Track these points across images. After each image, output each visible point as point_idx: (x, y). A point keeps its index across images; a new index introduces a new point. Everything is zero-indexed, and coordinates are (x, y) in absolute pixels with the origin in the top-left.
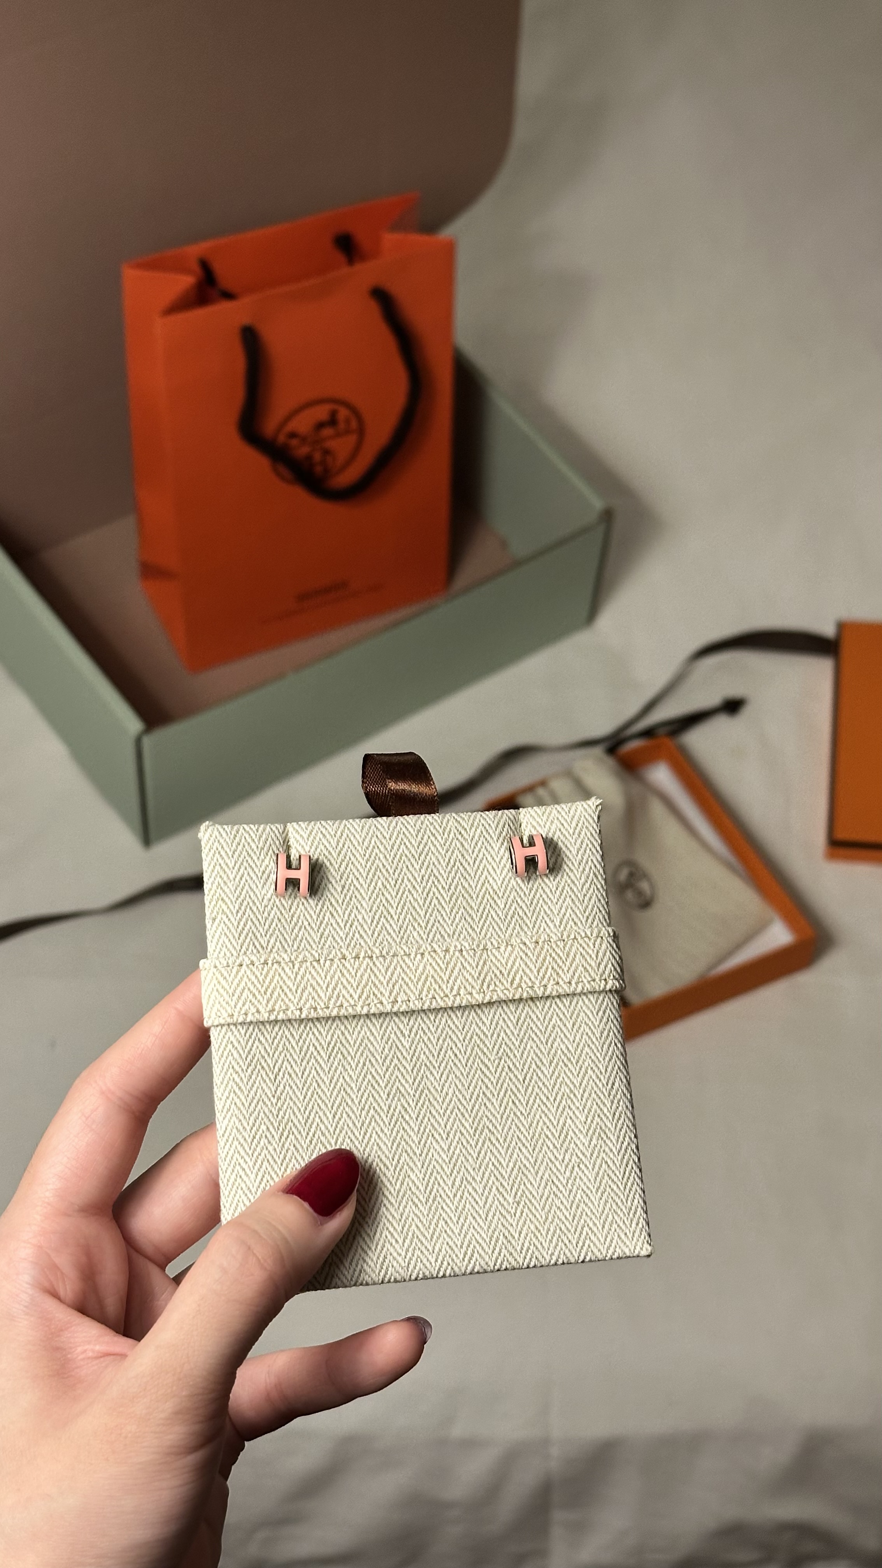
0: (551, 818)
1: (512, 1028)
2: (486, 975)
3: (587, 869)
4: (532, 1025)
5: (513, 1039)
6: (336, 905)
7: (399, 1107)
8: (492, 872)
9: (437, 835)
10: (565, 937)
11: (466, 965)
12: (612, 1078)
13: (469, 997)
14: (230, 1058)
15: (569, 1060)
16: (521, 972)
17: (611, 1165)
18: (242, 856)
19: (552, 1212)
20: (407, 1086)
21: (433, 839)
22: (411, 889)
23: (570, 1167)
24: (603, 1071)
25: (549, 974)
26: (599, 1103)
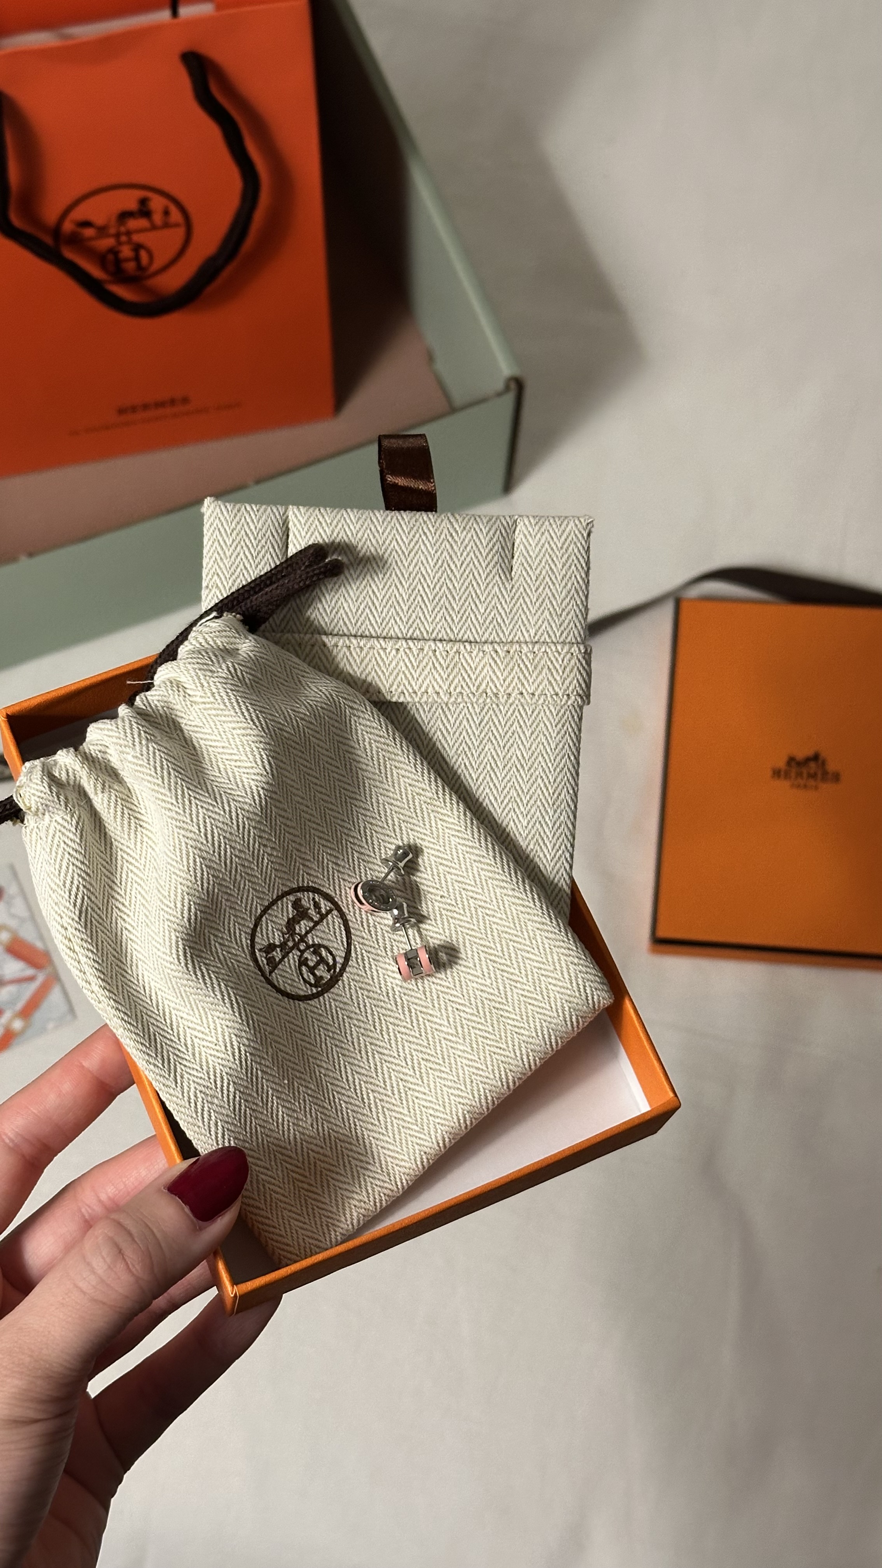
2: (455, 677)
3: (569, 585)
4: (493, 728)
5: (474, 740)
8: (477, 577)
9: (428, 534)
10: (536, 649)
11: (437, 665)
12: (560, 789)
15: (522, 766)
16: (488, 678)
18: (240, 536)
21: (424, 538)
22: (398, 584)
24: (552, 781)
25: (514, 684)
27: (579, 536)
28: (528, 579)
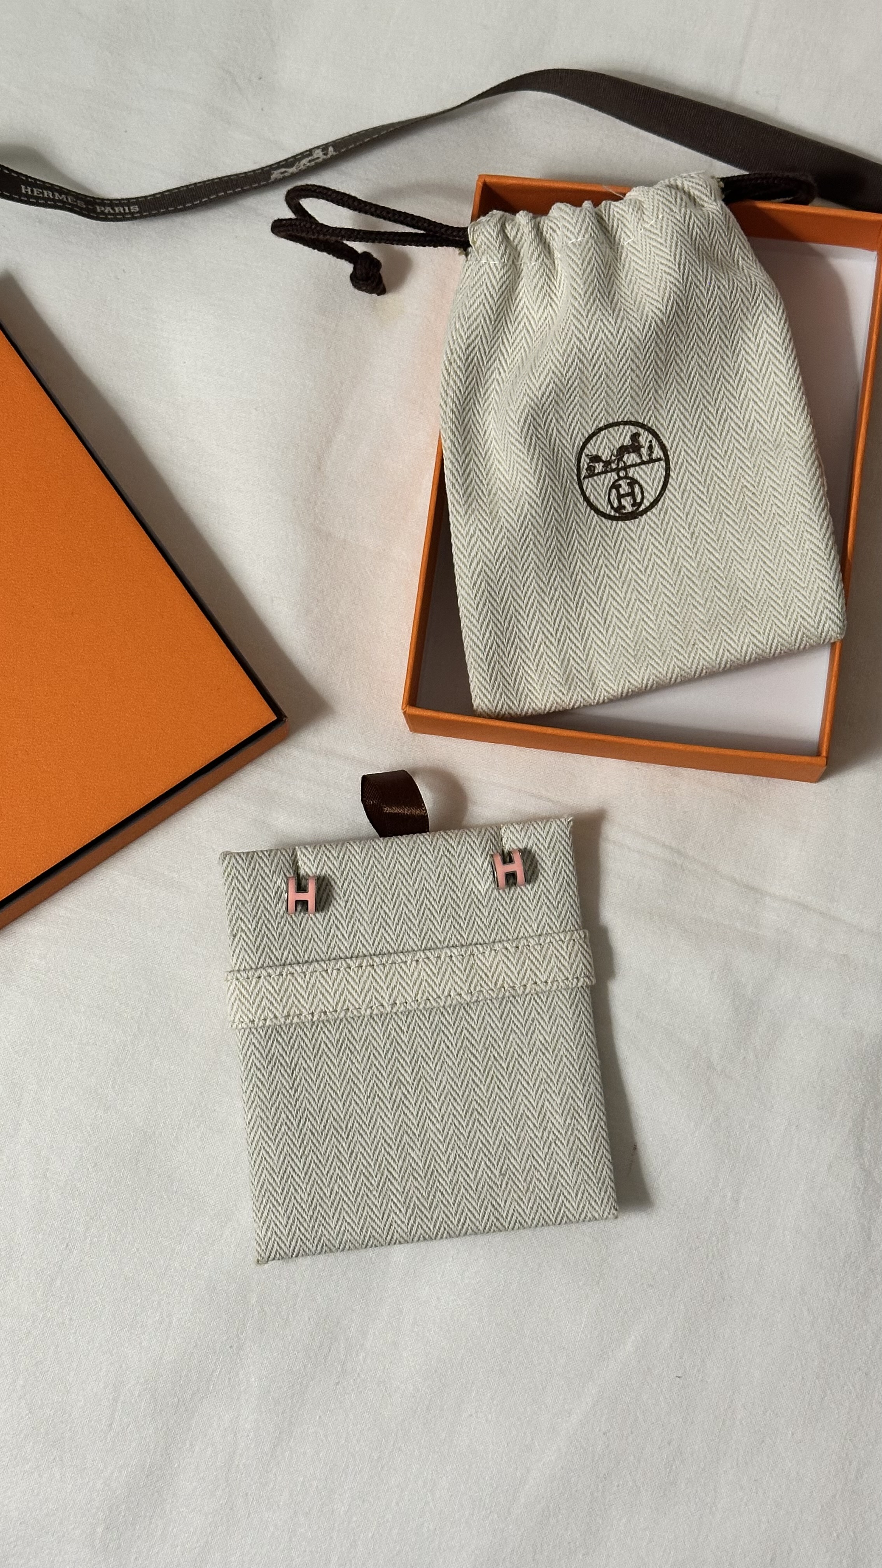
0: (529, 834)
1: (497, 1022)
2: (473, 977)
3: (561, 879)
4: (513, 1018)
5: (498, 1032)
6: (340, 919)
7: (400, 1093)
8: (477, 884)
9: (427, 853)
10: (541, 941)
11: (455, 969)
12: (584, 1065)
13: (458, 997)
14: (253, 1057)
15: (547, 1049)
16: (503, 974)
17: (583, 1141)
18: (257, 880)
19: (533, 1183)
20: (406, 1075)
21: (424, 857)
22: (406, 902)
23: (548, 1144)
24: (576, 1058)
25: (528, 975)
26: (573, 1086)
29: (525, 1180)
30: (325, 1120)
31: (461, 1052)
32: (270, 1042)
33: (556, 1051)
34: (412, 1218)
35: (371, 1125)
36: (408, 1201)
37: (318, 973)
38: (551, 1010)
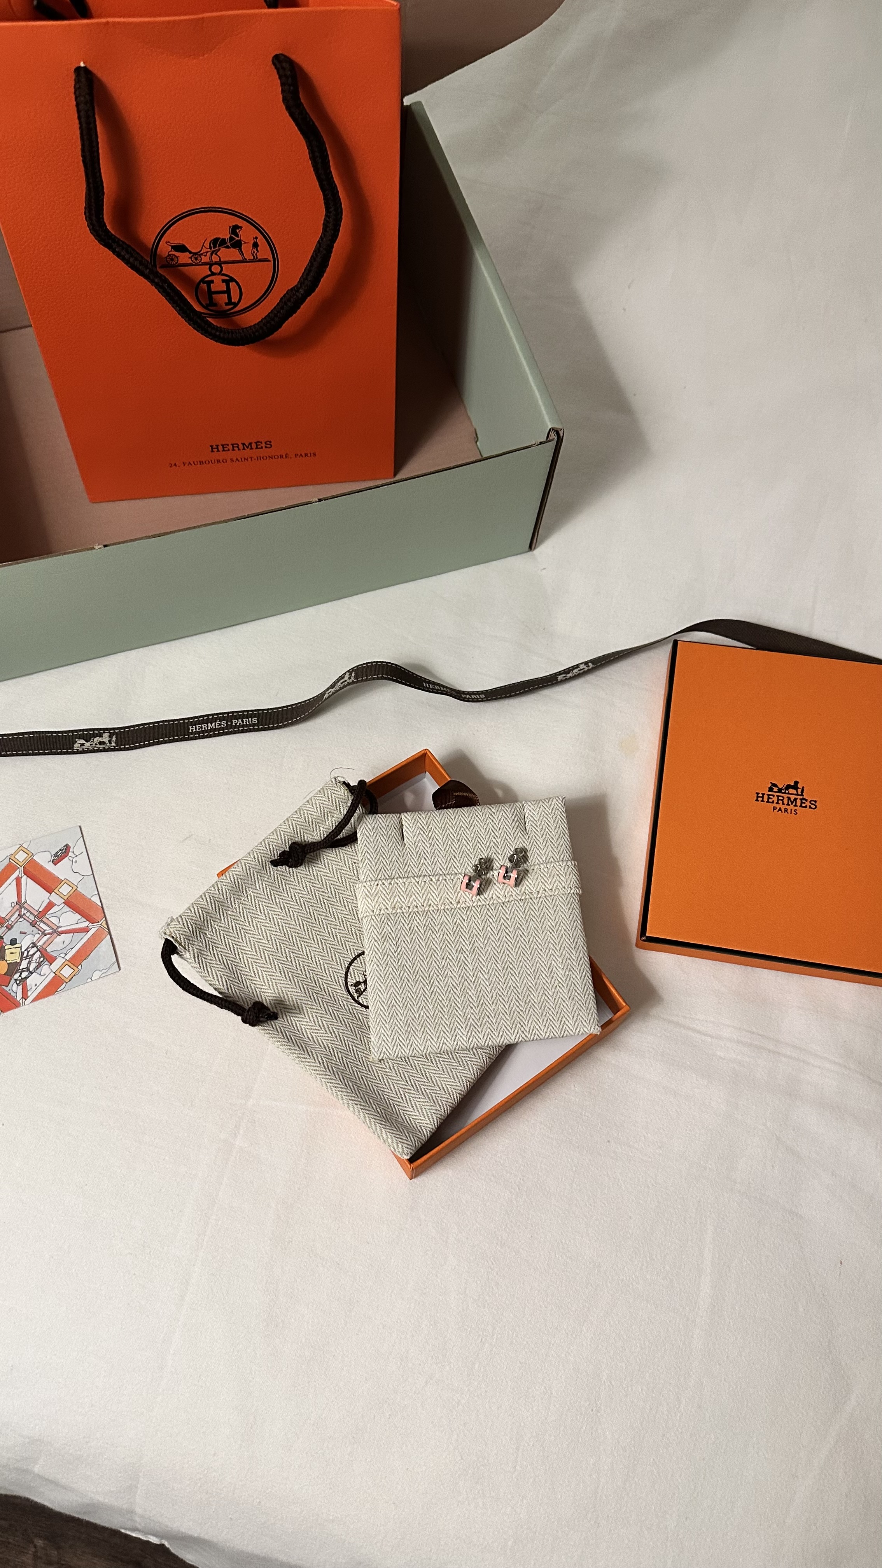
0: (540, 806)
1: (521, 914)
3: (560, 832)
4: (532, 913)
5: (522, 921)
7: (462, 956)
8: (509, 834)
9: (479, 816)
10: (548, 866)
12: (576, 940)
13: (498, 899)
15: (553, 930)
17: (577, 985)
18: (377, 829)
19: (545, 1010)
20: (466, 947)
21: (477, 819)
22: (466, 844)
23: (554, 986)
27: (560, 805)
28: (536, 831)
29: (541, 1008)
30: (416, 972)
31: (500, 932)
32: (383, 925)
33: (559, 931)
34: (470, 1032)
35: (444, 976)
36: (467, 1021)
37: (412, 884)
38: (555, 908)
